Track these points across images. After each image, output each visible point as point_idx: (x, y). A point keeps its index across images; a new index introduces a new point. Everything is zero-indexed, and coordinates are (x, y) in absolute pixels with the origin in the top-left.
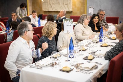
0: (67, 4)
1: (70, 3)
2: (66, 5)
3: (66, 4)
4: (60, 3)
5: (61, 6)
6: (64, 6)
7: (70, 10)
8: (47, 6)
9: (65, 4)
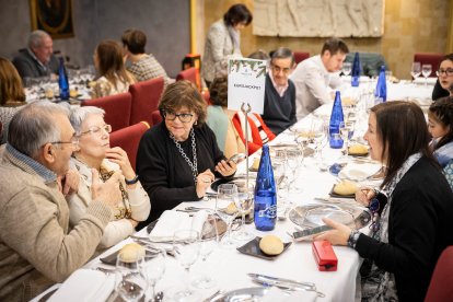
0: (365, 8)
1: (375, 4)
2: (358, 11)
3: (360, 7)
4: (333, 6)
5: (337, 18)
6: (350, 16)
7: (376, 29)
8: (272, 16)
9: (352, 7)
